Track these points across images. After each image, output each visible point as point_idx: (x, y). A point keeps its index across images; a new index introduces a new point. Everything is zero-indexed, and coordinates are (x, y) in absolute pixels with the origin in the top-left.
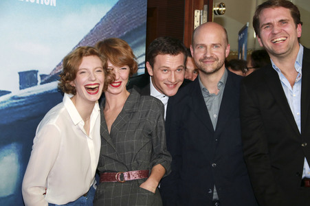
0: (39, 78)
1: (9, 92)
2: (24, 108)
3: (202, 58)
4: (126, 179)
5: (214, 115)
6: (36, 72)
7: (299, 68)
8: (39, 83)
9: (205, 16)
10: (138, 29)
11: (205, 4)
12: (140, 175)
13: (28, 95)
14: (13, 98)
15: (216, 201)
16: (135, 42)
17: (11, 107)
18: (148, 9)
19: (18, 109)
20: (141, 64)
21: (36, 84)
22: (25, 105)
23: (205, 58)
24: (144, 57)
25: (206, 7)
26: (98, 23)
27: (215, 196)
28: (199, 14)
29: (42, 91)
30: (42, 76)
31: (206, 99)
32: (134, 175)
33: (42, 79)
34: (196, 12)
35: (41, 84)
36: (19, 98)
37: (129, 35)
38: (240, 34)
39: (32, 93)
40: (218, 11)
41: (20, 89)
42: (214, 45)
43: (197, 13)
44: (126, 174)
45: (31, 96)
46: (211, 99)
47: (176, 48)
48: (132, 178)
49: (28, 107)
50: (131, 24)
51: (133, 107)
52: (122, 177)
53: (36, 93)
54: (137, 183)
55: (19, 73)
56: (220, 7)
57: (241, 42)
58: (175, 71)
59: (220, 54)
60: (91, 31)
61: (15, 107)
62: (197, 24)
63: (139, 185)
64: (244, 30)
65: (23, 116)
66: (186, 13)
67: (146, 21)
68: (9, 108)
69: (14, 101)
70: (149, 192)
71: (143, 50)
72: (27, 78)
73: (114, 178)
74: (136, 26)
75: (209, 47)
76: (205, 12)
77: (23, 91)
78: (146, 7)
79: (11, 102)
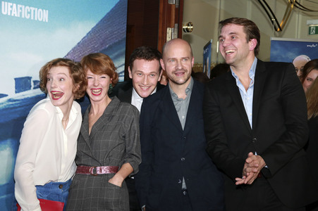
0: (32, 84)
1: (6, 95)
2: (19, 109)
3: (174, 70)
4: (98, 173)
5: (182, 117)
6: (29, 78)
7: (253, 76)
8: (32, 88)
9: (176, 33)
10: (119, 43)
11: (175, 23)
12: (111, 170)
13: (23, 98)
14: (10, 100)
15: (184, 190)
16: (116, 54)
17: (8, 108)
18: (127, 26)
19: (13, 110)
20: (121, 73)
21: (30, 89)
22: (20, 107)
23: (177, 70)
24: (124, 67)
25: (176, 25)
26: (84, 38)
27: (184, 186)
28: (170, 31)
29: (34, 95)
30: (35, 82)
31: (175, 103)
32: (105, 170)
33: (35, 84)
34: (168, 29)
35: (34, 88)
36: (15, 101)
37: (110, 47)
38: (205, 48)
39: (26, 97)
40: (187, 29)
41: (16, 92)
42: (183, 58)
43: (169, 31)
44: (98, 168)
45: (25, 99)
46: (180, 103)
47: (152, 56)
48: (103, 172)
49: (22, 108)
50: (113, 38)
51: (112, 111)
52: (95, 171)
53: (29, 96)
54: (107, 177)
55: (15, 79)
56: (188, 25)
57: (205, 56)
58: (148, 75)
59: (188, 66)
60: (79, 43)
61: (11, 108)
62: (168, 39)
63: (108, 179)
64: (208, 46)
65: (18, 116)
66: (160, 30)
67: (125, 36)
68: (5, 109)
69: (11, 103)
70: (115, 186)
71: (123, 61)
72: (22, 84)
73: (88, 171)
74: (117, 41)
75: (179, 60)
76: (176, 29)
77: (18, 94)
78: (126, 24)
79: (7, 103)
